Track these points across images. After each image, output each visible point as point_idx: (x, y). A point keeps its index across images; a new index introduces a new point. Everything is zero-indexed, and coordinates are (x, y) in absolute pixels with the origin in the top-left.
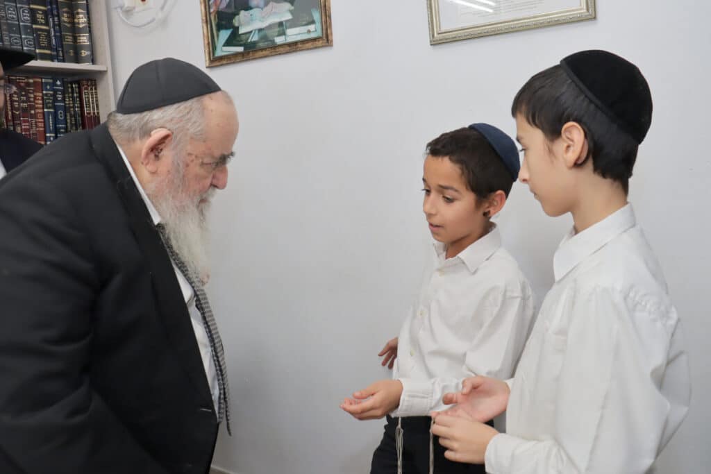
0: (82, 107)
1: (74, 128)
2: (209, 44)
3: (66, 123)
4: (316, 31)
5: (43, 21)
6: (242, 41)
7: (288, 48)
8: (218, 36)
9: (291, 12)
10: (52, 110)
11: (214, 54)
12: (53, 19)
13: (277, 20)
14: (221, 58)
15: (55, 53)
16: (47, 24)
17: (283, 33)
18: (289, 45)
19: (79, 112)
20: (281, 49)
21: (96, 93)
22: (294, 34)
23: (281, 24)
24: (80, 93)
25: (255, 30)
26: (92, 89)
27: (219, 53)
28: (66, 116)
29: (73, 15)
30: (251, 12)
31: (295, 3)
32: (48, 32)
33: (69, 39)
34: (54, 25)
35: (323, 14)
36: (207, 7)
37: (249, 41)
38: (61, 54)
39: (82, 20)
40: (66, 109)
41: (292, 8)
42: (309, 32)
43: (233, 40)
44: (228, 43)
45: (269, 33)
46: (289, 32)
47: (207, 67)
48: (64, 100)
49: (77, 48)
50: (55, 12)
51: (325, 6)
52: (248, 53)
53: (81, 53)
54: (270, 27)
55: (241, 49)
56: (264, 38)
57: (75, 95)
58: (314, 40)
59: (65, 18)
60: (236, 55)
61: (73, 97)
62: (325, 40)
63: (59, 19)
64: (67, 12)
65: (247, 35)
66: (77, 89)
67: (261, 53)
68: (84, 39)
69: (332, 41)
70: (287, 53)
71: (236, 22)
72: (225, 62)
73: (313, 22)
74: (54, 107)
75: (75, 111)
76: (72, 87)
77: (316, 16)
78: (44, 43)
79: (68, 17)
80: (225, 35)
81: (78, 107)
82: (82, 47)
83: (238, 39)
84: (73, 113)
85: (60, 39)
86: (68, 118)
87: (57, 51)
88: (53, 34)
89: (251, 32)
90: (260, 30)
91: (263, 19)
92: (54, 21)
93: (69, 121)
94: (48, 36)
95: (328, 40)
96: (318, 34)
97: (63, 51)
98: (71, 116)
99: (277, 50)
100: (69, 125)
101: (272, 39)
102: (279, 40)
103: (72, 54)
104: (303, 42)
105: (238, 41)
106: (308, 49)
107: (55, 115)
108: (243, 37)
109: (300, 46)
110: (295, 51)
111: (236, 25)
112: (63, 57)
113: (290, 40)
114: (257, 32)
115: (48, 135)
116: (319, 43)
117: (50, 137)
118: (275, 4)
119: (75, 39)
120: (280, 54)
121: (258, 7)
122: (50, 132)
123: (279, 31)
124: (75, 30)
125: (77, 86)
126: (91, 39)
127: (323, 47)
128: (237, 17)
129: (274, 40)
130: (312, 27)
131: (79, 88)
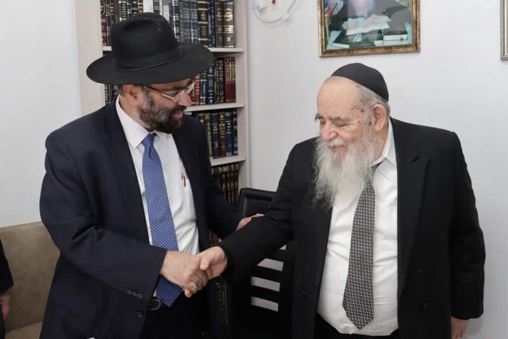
0: (224, 77)
1: (218, 92)
2: (322, 40)
3: (214, 89)
4: (407, 39)
5: (205, 19)
6: (348, 40)
7: (384, 50)
8: (330, 34)
9: (389, 23)
10: (205, 80)
11: (326, 47)
12: (211, 17)
13: (377, 28)
14: (331, 52)
15: (210, 40)
16: (207, 20)
17: (381, 39)
18: (386, 48)
19: (223, 81)
20: (379, 51)
21: (234, 67)
22: (390, 40)
23: (380, 32)
24: (224, 66)
25: (360, 34)
26: (232, 64)
27: (329, 48)
28: (214, 84)
29: (223, 13)
30: (357, 20)
31: (392, 17)
32: (207, 25)
33: (220, 29)
34: (211, 21)
35: (414, 27)
36: (323, 13)
37: (354, 41)
38: (214, 40)
39: (230, 16)
40: (214, 79)
41: (390, 20)
42: (402, 39)
43: (342, 39)
44: (338, 41)
45: (370, 37)
46: (386, 38)
47: (320, 57)
48: (213, 73)
49: (224, 35)
50: (212, 12)
51: (416, 22)
52: (353, 50)
53: (227, 39)
54: (371, 33)
55: (347, 46)
56: (366, 40)
57: (220, 68)
58: (406, 46)
59: (219, 15)
60: (343, 50)
61: (219, 70)
62: (415, 47)
63: (215, 16)
64: (220, 11)
65: (353, 37)
66: (222, 65)
67: (363, 52)
68: (230, 29)
69: (420, 49)
70: (384, 53)
71: (345, 25)
72: (334, 54)
73: (405, 33)
74: (207, 78)
75: (219, 80)
76: (219, 63)
77: (409, 28)
78: (204, 33)
79: (220, 14)
80: (335, 34)
81: (221, 77)
82: (227, 35)
83: (346, 39)
84: (218, 81)
85: (214, 30)
86: (215, 84)
87: (212, 39)
88: (210, 27)
89: (356, 35)
90: (363, 34)
91: (365, 26)
92: (211, 18)
93: (215, 87)
94: (207, 29)
95: (417, 48)
96: (410, 42)
97: (215, 38)
98: (217, 84)
99: (376, 51)
100: (215, 90)
101: (372, 42)
102: (378, 43)
103: (221, 40)
104: (397, 47)
105: (345, 40)
106: (401, 53)
107: (207, 83)
108: (350, 38)
109: (394, 49)
110: (390, 53)
111: (345, 28)
112: (215, 42)
113: (386, 44)
114: (361, 35)
115: (201, 98)
116: (410, 49)
117: (203, 99)
118: (376, 16)
119: (223, 29)
120: (378, 54)
121: (362, 17)
122: (203, 96)
123: (378, 36)
124: (224, 23)
125: (222, 62)
126: (234, 29)
127: (412, 52)
128: (345, 23)
129: (373, 43)
130: (404, 36)
131: (224, 63)
